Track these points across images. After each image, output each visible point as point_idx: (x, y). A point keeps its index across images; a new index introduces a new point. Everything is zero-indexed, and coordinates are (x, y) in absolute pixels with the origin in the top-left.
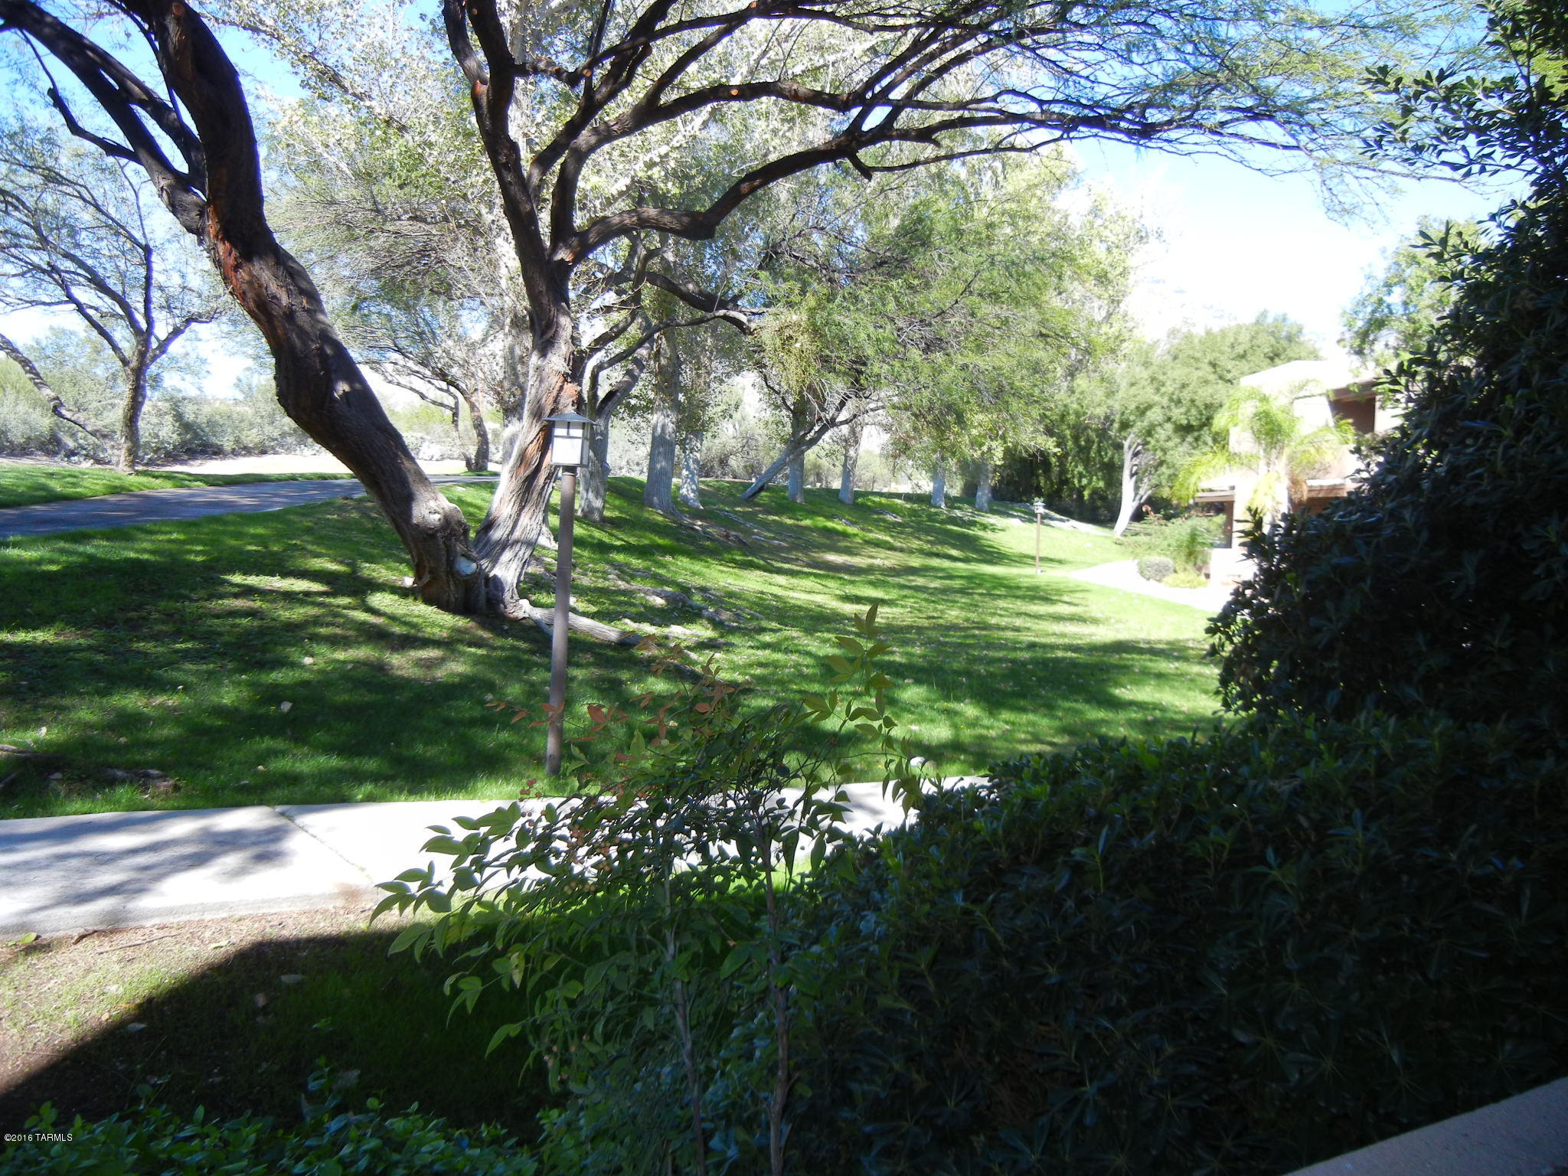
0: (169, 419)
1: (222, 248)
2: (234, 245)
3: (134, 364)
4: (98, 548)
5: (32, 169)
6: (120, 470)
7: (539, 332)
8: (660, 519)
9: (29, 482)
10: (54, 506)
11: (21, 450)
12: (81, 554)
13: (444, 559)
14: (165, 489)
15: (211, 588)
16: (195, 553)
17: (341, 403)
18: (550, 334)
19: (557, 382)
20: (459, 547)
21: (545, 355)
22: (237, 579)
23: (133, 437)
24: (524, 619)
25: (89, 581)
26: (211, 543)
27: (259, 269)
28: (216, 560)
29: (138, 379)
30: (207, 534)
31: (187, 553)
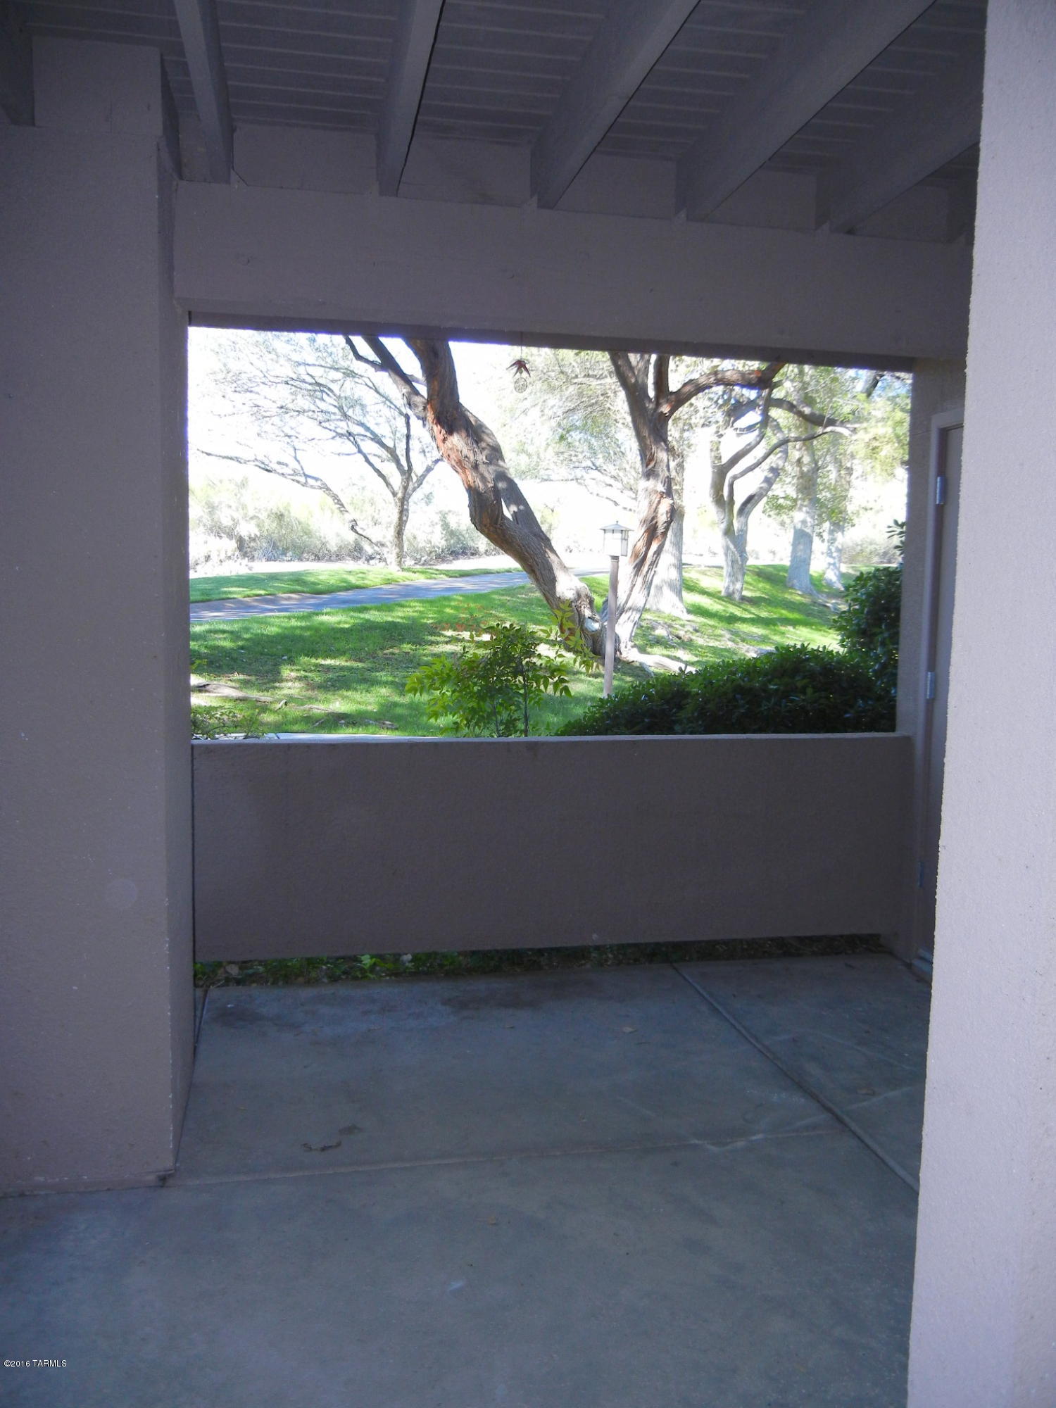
0: (438, 529)
1: (437, 429)
2: (443, 427)
3: (400, 495)
4: (374, 616)
5: (337, 369)
6: (393, 570)
7: (645, 465)
8: (798, 598)
9: (337, 577)
10: (350, 593)
11: (338, 557)
12: (362, 619)
13: (577, 620)
14: (420, 580)
15: (433, 638)
16: (428, 618)
17: (511, 519)
18: (652, 464)
19: (655, 498)
20: (587, 613)
21: (648, 480)
22: (450, 633)
23: (400, 545)
24: (633, 661)
25: (365, 633)
26: (439, 612)
27: (457, 440)
28: (440, 622)
29: (402, 505)
30: (437, 607)
31: (424, 618)
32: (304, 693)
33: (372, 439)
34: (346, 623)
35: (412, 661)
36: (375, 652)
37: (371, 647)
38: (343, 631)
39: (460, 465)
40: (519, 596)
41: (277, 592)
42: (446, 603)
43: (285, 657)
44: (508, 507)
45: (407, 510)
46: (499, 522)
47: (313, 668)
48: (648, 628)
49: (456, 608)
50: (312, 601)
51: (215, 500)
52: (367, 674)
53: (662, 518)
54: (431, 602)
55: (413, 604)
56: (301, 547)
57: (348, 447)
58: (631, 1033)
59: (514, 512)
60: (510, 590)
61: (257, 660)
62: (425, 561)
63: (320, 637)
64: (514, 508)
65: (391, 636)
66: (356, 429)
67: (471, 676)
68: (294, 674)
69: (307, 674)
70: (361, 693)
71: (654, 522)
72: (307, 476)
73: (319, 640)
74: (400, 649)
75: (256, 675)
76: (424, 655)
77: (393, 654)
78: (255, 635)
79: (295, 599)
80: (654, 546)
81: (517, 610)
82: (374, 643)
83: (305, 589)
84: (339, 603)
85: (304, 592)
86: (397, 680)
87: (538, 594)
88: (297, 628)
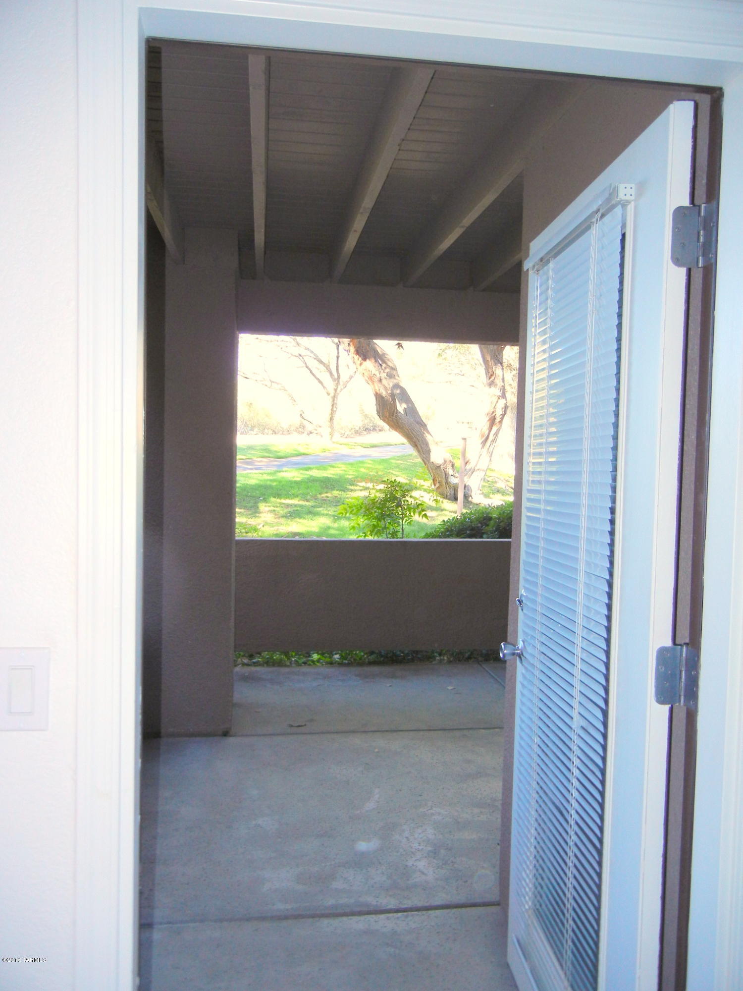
1: (356, 357)
2: (360, 356)
3: (332, 394)
4: (316, 473)
6: (327, 443)
7: (488, 378)
10: (299, 458)
11: (289, 432)
12: (308, 475)
13: (444, 477)
14: (344, 451)
15: (352, 488)
16: (349, 475)
17: (403, 413)
18: (493, 378)
19: (495, 399)
20: (450, 472)
21: (490, 387)
22: (363, 484)
23: (332, 427)
24: (480, 503)
25: (310, 484)
26: (357, 471)
27: (369, 364)
28: (357, 477)
29: (333, 401)
30: (355, 468)
31: (347, 475)
32: (273, 520)
33: (315, 359)
34: (297, 477)
35: (339, 501)
36: (316, 495)
37: (314, 492)
38: (296, 482)
39: (371, 379)
40: (408, 461)
41: (253, 458)
42: (361, 465)
43: (261, 498)
44: (400, 404)
45: (336, 404)
46: (395, 414)
47: (278, 505)
48: (493, 482)
49: (368, 468)
50: (276, 463)
52: (311, 509)
53: (499, 412)
54: (351, 464)
55: (340, 466)
56: (263, 425)
57: (299, 362)
58: (452, 689)
59: (405, 408)
60: (402, 457)
61: (244, 500)
62: (348, 435)
63: (282, 486)
64: (404, 406)
65: (326, 486)
66: (304, 352)
67: (373, 507)
68: (267, 509)
69: (275, 509)
70: (308, 521)
71: (494, 415)
72: (272, 382)
73: (281, 488)
74: (332, 494)
75: (244, 509)
76: (347, 498)
77: (327, 497)
78: (242, 484)
79: (265, 462)
80: (495, 429)
81: (407, 470)
82: (316, 490)
83: (271, 455)
84: (292, 465)
85: (269, 457)
86: (330, 513)
87: (419, 460)
88: (268, 480)
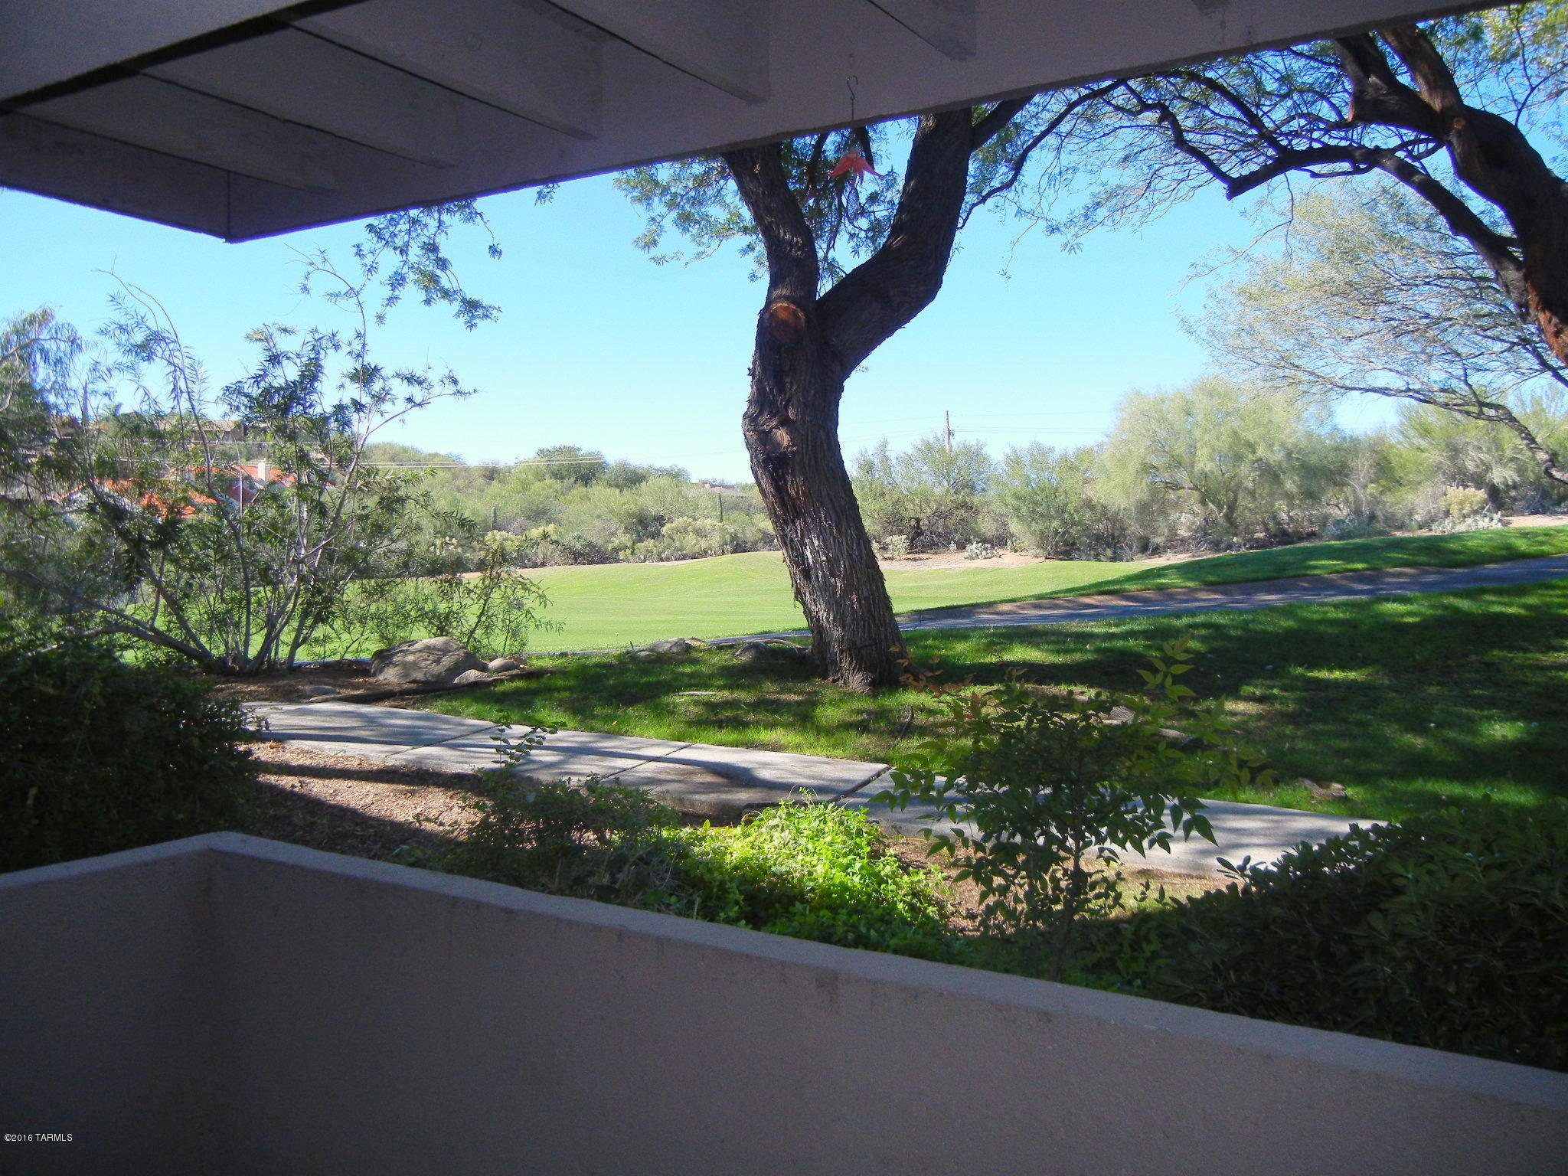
51: (1460, 441)
72: (1482, 404)
